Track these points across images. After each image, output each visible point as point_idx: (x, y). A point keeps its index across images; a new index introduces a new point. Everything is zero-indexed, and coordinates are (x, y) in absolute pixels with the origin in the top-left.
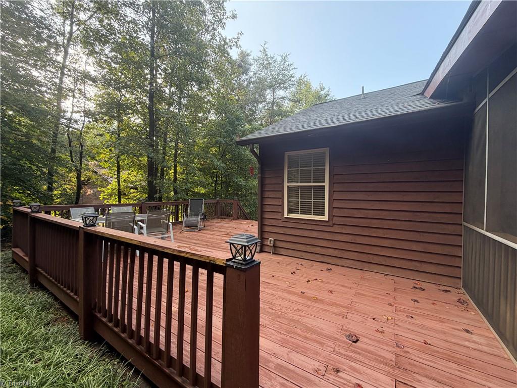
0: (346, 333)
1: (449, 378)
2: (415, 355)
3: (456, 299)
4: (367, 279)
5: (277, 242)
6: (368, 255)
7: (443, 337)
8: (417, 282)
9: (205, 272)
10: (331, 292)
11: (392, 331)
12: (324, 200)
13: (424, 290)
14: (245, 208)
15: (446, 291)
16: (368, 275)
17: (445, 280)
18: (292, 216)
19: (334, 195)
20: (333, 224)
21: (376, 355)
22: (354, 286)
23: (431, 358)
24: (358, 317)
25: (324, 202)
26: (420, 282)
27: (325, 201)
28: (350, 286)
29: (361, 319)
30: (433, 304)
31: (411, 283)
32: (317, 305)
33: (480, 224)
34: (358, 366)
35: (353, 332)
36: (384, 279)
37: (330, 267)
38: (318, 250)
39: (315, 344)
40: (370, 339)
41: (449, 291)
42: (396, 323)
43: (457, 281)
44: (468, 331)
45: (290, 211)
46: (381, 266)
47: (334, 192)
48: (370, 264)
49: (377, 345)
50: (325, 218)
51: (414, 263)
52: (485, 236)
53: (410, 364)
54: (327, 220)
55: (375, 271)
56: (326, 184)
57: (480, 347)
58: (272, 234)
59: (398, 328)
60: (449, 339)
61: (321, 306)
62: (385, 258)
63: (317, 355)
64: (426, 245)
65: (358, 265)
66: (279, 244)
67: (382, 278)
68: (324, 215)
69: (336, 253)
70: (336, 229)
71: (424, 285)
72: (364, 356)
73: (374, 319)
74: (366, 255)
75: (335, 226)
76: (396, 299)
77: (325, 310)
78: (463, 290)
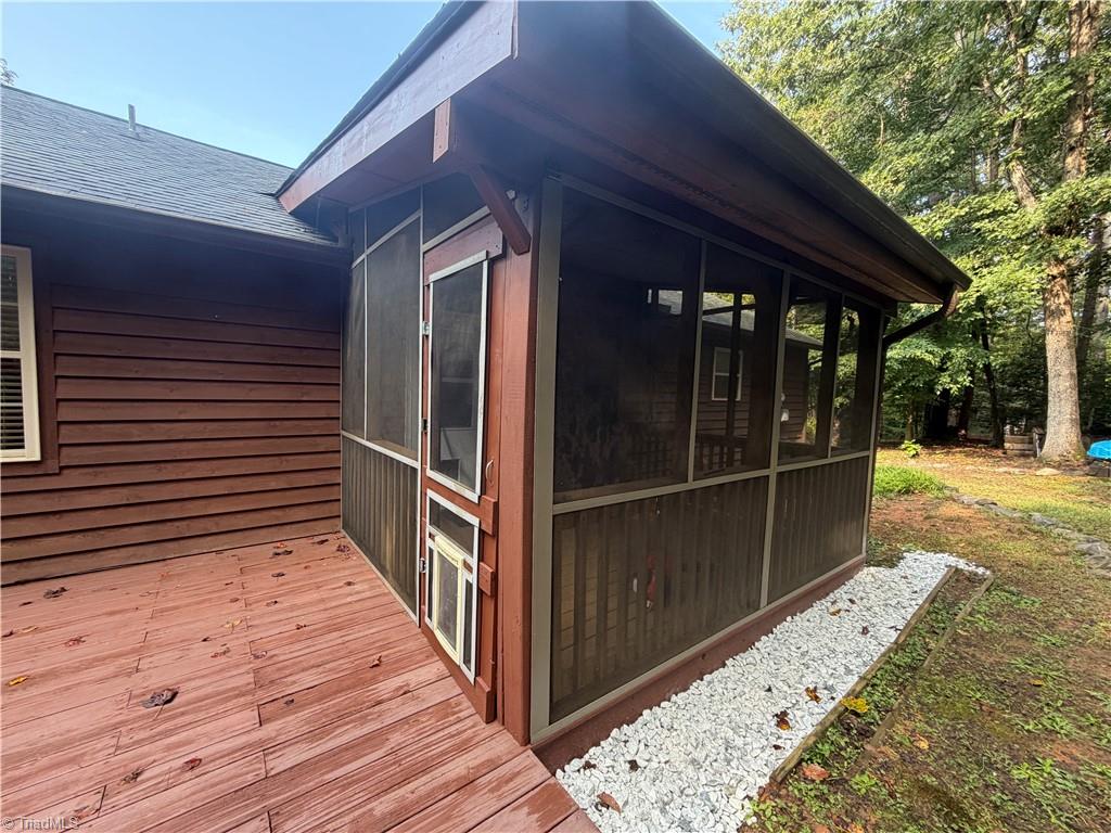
0: (143, 698)
1: (331, 653)
2: (284, 653)
3: (335, 548)
4: (178, 575)
6: (177, 524)
7: (322, 607)
8: (278, 544)
10: (78, 641)
11: (244, 640)
12: (21, 401)
13: (291, 552)
15: (323, 542)
16: (177, 566)
17: (321, 527)
19: (59, 387)
20: (62, 468)
21: (219, 694)
22: (145, 601)
23: (309, 642)
24: (168, 654)
25: (21, 408)
26: (285, 543)
27: (24, 404)
28: (134, 605)
29: (177, 654)
30: (306, 568)
31: (270, 549)
32: (34, 691)
33: (358, 429)
34: (185, 734)
35: (159, 688)
36: (217, 561)
37: (55, 585)
39: (54, 772)
40: (203, 677)
41: (327, 540)
42: (250, 624)
43: (336, 521)
44: (349, 584)
46: (209, 538)
47: (60, 381)
48: (182, 542)
49: (219, 678)
51: (274, 513)
52: (366, 447)
53: (279, 669)
54: (37, 457)
55: (196, 551)
56: (26, 355)
57: (364, 595)
59: (255, 630)
60: (329, 605)
61: (52, 686)
62: (216, 519)
63: (67, 788)
64: (293, 476)
65: (150, 552)
67: (212, 560)
68: (23, 447)
69: (77, 542)
70: (72, 479)
71: (289, 546)
72: (194, 711)
73: (205, 640)
74: (169, 524)
75: (66, 472)
76: (245, 585)
77: (68, 688)
78: (343, 533)
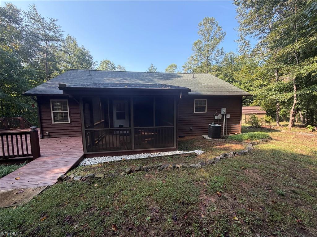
5: (50, 133)
9: (24, 135)
12: (68, 116)
14: (29, 122)
18: (56, 123)
19: (71, 115)
38: (68, 133)
45: (55, 121)
50: (69, 122)
56: (68, 111)
58: (47, 131)
66: (51, 134)
70: (73, 125)
